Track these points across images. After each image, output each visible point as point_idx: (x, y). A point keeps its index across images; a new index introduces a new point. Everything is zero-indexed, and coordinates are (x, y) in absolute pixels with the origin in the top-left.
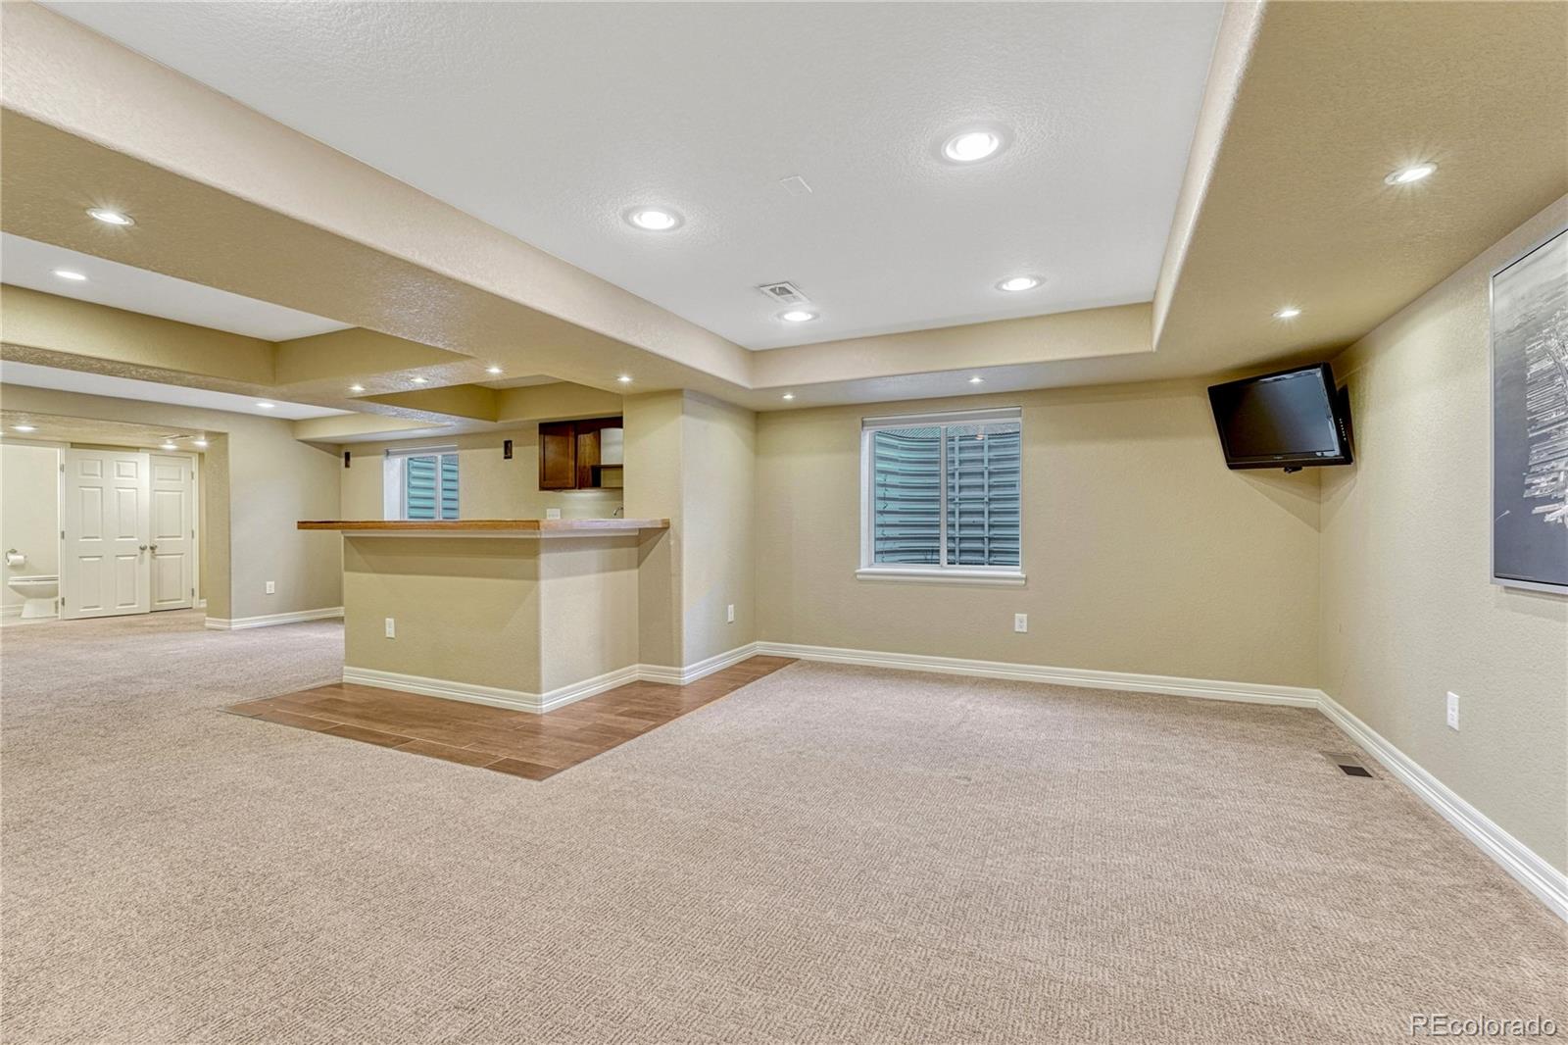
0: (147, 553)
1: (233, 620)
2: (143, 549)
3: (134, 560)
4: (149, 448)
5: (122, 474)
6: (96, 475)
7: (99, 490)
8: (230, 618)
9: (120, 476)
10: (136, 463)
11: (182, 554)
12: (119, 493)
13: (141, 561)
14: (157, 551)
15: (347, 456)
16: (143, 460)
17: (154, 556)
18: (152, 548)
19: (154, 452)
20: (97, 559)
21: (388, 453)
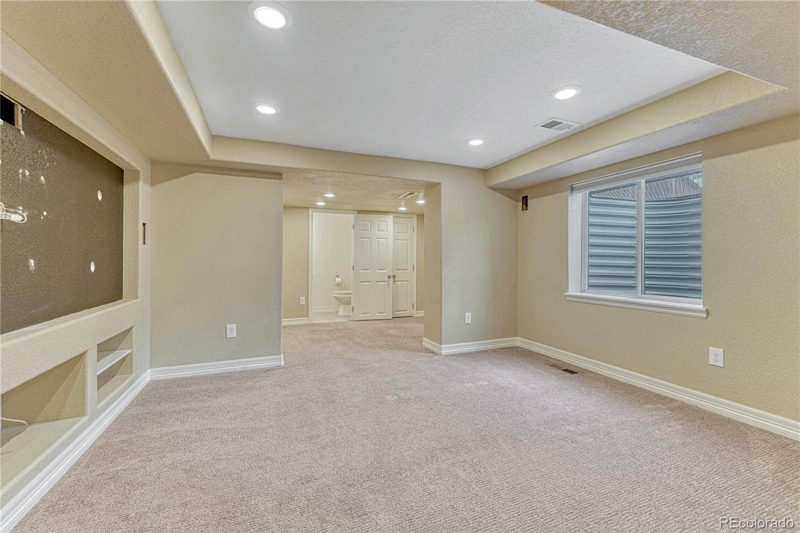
0: (391, 280)
1: (443, 346)
2: (389, 277)
3: (385, 284)
4: (393, 212)
5: (380, 229)
6: (368, 230)
7: (369, 239)
8: (441, 344)
9: (379, 231)
10: (386, 221)
11: (408, 281)
12: (378, 241)
13: (388, 285)
14: (396, 279)
15: (525, 199)
16: (390, 218)
17: (394, 281)
18: (394, 277)
19: (396, 215)
20: (368, 283)
21: (572, 189)
